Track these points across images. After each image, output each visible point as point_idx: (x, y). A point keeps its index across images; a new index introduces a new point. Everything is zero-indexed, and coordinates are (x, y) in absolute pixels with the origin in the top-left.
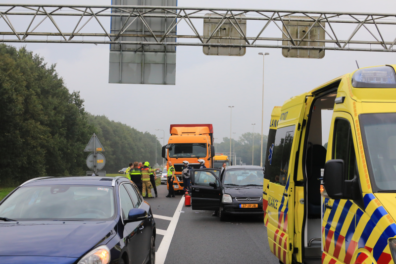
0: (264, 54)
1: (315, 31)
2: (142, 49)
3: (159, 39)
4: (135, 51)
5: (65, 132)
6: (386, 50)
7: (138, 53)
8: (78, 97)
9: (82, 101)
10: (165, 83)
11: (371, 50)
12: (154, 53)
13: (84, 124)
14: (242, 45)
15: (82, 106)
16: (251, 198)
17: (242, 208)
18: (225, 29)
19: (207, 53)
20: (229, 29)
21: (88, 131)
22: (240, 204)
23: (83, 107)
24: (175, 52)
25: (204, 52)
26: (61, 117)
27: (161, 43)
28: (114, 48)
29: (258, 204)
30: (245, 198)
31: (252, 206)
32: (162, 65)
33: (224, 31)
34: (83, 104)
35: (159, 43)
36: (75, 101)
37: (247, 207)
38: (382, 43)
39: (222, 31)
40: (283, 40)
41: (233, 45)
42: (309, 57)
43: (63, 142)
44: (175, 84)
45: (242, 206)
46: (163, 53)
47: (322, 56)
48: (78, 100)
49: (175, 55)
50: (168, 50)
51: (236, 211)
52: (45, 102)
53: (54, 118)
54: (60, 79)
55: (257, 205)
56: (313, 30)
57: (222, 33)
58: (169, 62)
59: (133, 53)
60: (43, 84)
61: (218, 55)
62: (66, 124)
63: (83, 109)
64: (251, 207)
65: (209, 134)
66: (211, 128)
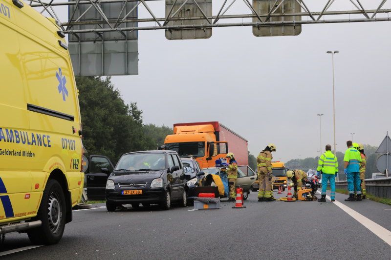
0: (333, 52)
1: (289, 5)
2: (101, 37)
3: (112, 25)
4: (95, 41)
5: (114, 145)
6: (368, 19)
7: (97, 42)
8: (136, 108)
9: (140, 113)
10: (127, 74)
11: (350, 21)
12: (114, 42)
13: (141, 137)
14: (202, 25)
15: (140, 117)
16: (136, 183)
17: (125, 195)
18: (189, 10)
19: (170, 38)
20: (193, 9)
21: (145, 144)
22: (123, 190)
23: (141, 118)
24: (136, 39)
25: (167, 37)
26: (109, 129)
27: (115, 29)
28: (73, 39)
29: (143, 190)
30: (129, 184)
31: (136, 192)
32: (123, 54)
33: (188, 12)
34: (141, 115)
35: (113, 29)
36: (133, 113)
37: (129, 194)
38: (363, 12)
39: (186, 12)
40: (253, 17)
41: (192, 25)
42: (284, 34)
43: (111, 154)
44: (138, 74)
45: (124, 192)
46: (123, 42)
47: (298, 32)
48: (135, 112)
49: (137, 42)
50: (130, 37)
51: (118, 199)
52: (92, 114)
53: (102, 130)
54: (115, 92)
55: (141, 192)
56: (288, 4)
57: (186, 14)
58: (130, 50)
59: (92, 43)
60: (91, 96)
61: (181, 39)
62: (117, 136)
63: (141, 121)
64: (135, 194)
65: (214, 132)
66: (217, 126)
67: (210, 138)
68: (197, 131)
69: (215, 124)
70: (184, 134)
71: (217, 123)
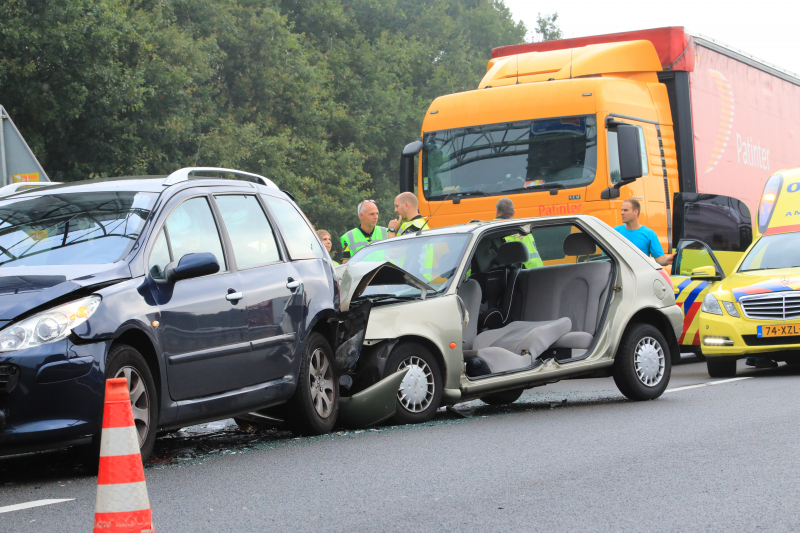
65: (659, 73)
66: (676, 46)
69: (667, 41)
71: (679, 31)
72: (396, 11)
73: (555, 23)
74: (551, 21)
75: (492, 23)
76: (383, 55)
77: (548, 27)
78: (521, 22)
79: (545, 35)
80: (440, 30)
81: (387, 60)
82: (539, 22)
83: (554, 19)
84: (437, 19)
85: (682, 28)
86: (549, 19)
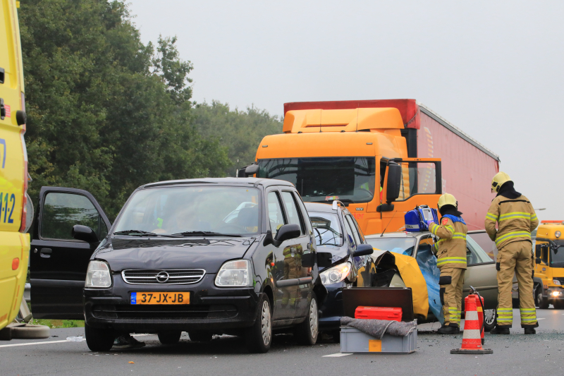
5: (108, 159)
8: (174, 54)
9: (184, 69)
13: (186, 138)
15: (185, 81)
16: (172, 273)
17: (140, 306)
21: (198, 159)
22: (134, 291)
23: (187, 85)
26: (96, 113)
29: (192, 292)
30: (153, 273)
31: (171, 299)
34: (188, 75)
36: (164, 70)
37: (154, 302)
43: (98, 187)
45: (139, 298)
48: (172, 65)
51: (121, 316)
52: (45, 67)
53: (73, 116)
54: (115, 4)
55: (186, 297)
60: (43, 15)
62: (117, 134)
63: (188, 93)
64: (170, 302)
65: (401, 130)
66: (410, 112)
67: (391, 147)
68: (352, 126)
69: (405, 107)
70: (313, 134)
71: (412, 102)
72: (65, 30)
73: (174, 45)
74: (170, 43)
75: (128, 42)
76: (58, 66)
77: (167, 47)
78: (150, 43)
79: (164, 54)
80: (96, 47)
81: (61, 71)
82: (160, 42)
83: (173, 42)
84: (94, 39)
85: (415, 100)
86: (169, 41)
